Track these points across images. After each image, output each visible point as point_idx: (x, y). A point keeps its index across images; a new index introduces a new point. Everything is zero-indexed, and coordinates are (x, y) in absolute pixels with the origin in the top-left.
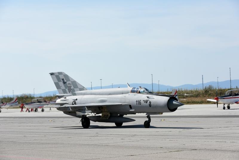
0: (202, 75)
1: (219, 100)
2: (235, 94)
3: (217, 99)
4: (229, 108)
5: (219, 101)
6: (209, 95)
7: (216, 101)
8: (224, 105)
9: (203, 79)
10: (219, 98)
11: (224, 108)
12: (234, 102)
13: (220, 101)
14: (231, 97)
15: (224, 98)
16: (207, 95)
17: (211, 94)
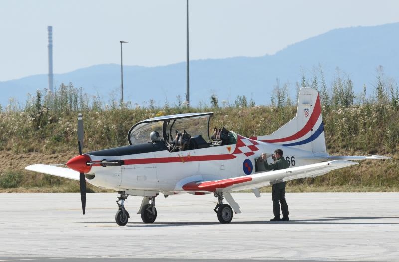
0: (50, 29)
1: (94, 170)
2: (186, 137)
3: (82, 164)
4: (149, 215)
5: (92, 177)
6: (58, 140)
7: (74, 175)
8: (123, 198)
9: (50, 47)
10: (94, 158)
11: (122, 218)
12: (179, 187)
13: (101, 176)
14: (165, 154)
15: (122, 163)
16: (47, 142)
17: (71, 138)
